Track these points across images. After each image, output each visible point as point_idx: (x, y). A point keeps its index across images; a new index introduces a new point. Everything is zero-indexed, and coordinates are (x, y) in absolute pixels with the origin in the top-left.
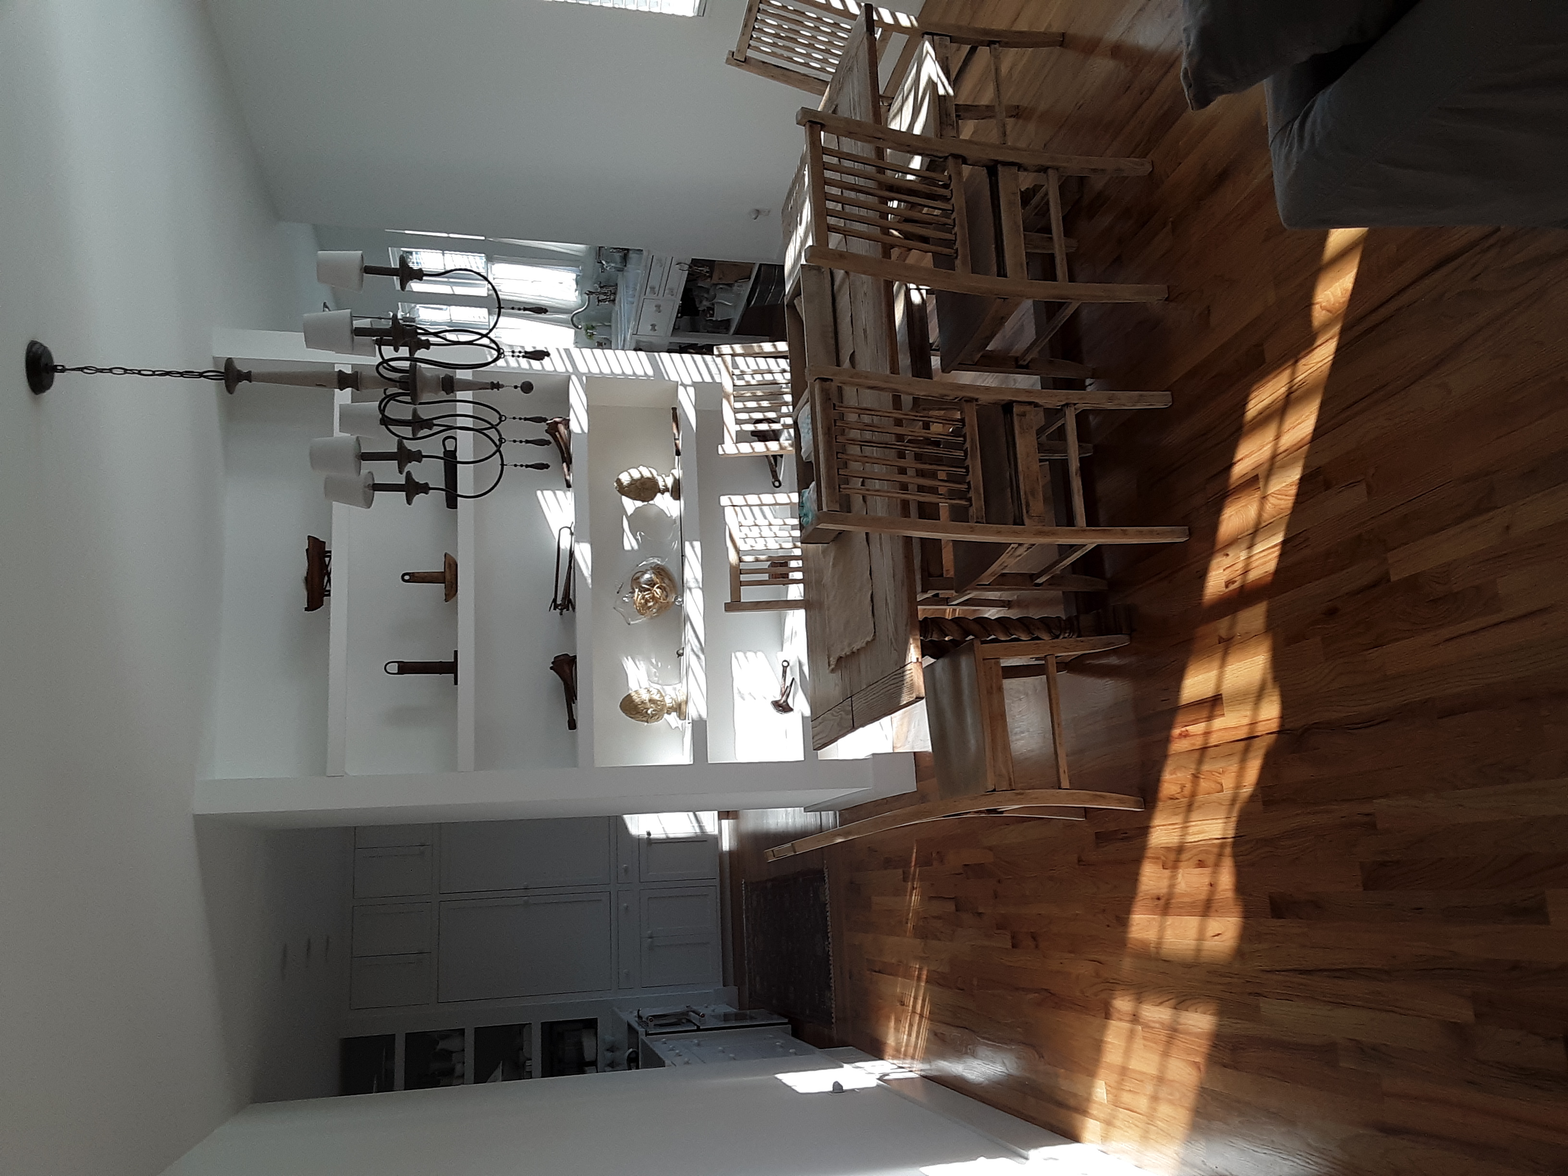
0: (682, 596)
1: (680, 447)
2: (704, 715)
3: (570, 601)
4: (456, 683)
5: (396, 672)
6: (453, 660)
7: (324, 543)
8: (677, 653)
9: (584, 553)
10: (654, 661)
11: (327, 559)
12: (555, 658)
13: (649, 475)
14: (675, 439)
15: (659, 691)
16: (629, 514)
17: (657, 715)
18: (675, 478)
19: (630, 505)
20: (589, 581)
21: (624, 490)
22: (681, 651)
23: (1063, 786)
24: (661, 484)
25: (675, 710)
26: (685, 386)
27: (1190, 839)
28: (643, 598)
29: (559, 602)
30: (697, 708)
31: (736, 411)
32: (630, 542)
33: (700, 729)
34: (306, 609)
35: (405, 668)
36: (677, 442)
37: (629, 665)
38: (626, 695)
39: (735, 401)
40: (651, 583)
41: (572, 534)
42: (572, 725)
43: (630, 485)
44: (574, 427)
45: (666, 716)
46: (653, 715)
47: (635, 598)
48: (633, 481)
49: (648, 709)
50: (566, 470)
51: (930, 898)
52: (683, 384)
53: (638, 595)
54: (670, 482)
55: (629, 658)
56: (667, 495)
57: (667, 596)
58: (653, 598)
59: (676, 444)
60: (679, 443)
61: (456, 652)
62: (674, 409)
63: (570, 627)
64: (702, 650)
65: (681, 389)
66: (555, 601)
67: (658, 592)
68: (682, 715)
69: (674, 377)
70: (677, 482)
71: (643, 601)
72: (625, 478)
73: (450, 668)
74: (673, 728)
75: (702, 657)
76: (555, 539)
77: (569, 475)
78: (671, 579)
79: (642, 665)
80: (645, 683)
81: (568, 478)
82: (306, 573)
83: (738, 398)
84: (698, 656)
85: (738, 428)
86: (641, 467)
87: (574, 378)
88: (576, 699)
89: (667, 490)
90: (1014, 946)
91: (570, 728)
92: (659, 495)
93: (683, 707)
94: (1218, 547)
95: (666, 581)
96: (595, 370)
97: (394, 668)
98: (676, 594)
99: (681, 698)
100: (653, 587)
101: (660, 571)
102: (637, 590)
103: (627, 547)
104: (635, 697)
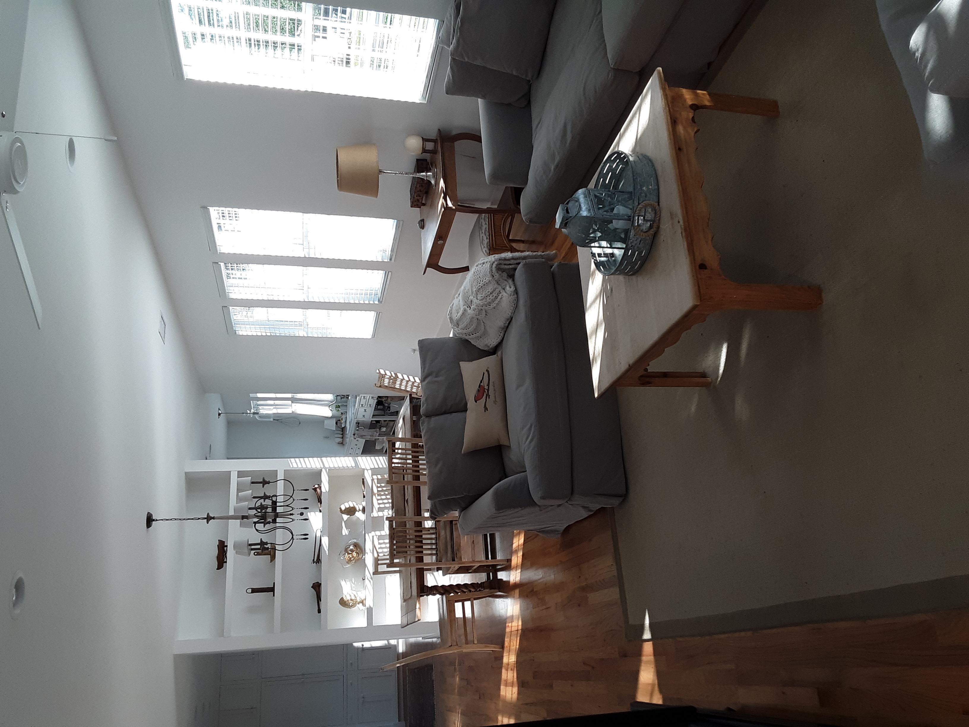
0: (365, 555)
1: (365, 494)
2: (372, 606)
3: (319, 560)
4: (274, 596)
5: (251, 592)
6: (273, 586)
7: (224, 542)
8: (363, 579)
9: (325, 541)
10: (353, 581)
11: (225, 548)
12: (313, 584)
13: (352, 506)
14: (363, 491)
15: (355, 596)
16: (345, 520)
17: (354, 605)
18: (363, 506)
19: (345, 517)
20: (327, 552)
21: (342, 512)
22: (364, 578)
23: (475, 643)
24: (358, 509)
25: (361, 603)
26: (367, 470)
27: (510, 661)
28: (349, 557)
29: (315, 560)
30: (369, 603)
31: (378, 500)
32: (345, 532)
33: (370, 611)
34: (217, 569)
35: (254, 591)
36: (364, 492)
37: (343, 583)
38: (340, 598)
39: (378, 496)
40: (352, 551)
41: (321, 532)
42: (319, 611)
43: (345, 510)
44: (323, 490)
45: (357, 605)
46: (352, 606)
47: (346, 557)
48: (346, 509)
49: (350, 603)
50: (319, 505)
51: (461, 679)
52: (366, 469)
53: (347, 556)
54: (361, 508)
55: (344, 580)
56: (361, 512)
57: (358, 556)
58: (353, 557)
59: (363, 494)
60: (365, 493)
61: (274, 583)
62: (363, 479)
63: (319, 570)
64: (371, 578)
65: (366, 471)
66: (314, 560)
67: (355, 554)
68: (364, 605)
69: (363, 467)
70: (364, 508)
71: (349, 559)
72: (343, 508)
73: (271, 590)
74: (361, 610)
75: (372, 581)
76: (314, 532)
77: (321, 507)
78: (361, 549)
79: (348, 583)
80: (350, 592)
81: (320, 509)
82: (217, 554)
83: (378, 495)
84: (370, 581)
85: (378, 506)
86: (350, 502)
87: (323, 470)
88: (321, 601)
89: (360, 510)
90: (480, 698)
91: (319, 613)
92: (357, 512)
93: (364, 602)
94: (512, 568)
95: (358, 550)
96: (332, 466)
97: (250, 591)
98: (363, 554)
99: (363, 598)
100: (353, 552)
101: (356, 545)
102: (347, 554)
103: (344, 534)
104: (345, 598)
